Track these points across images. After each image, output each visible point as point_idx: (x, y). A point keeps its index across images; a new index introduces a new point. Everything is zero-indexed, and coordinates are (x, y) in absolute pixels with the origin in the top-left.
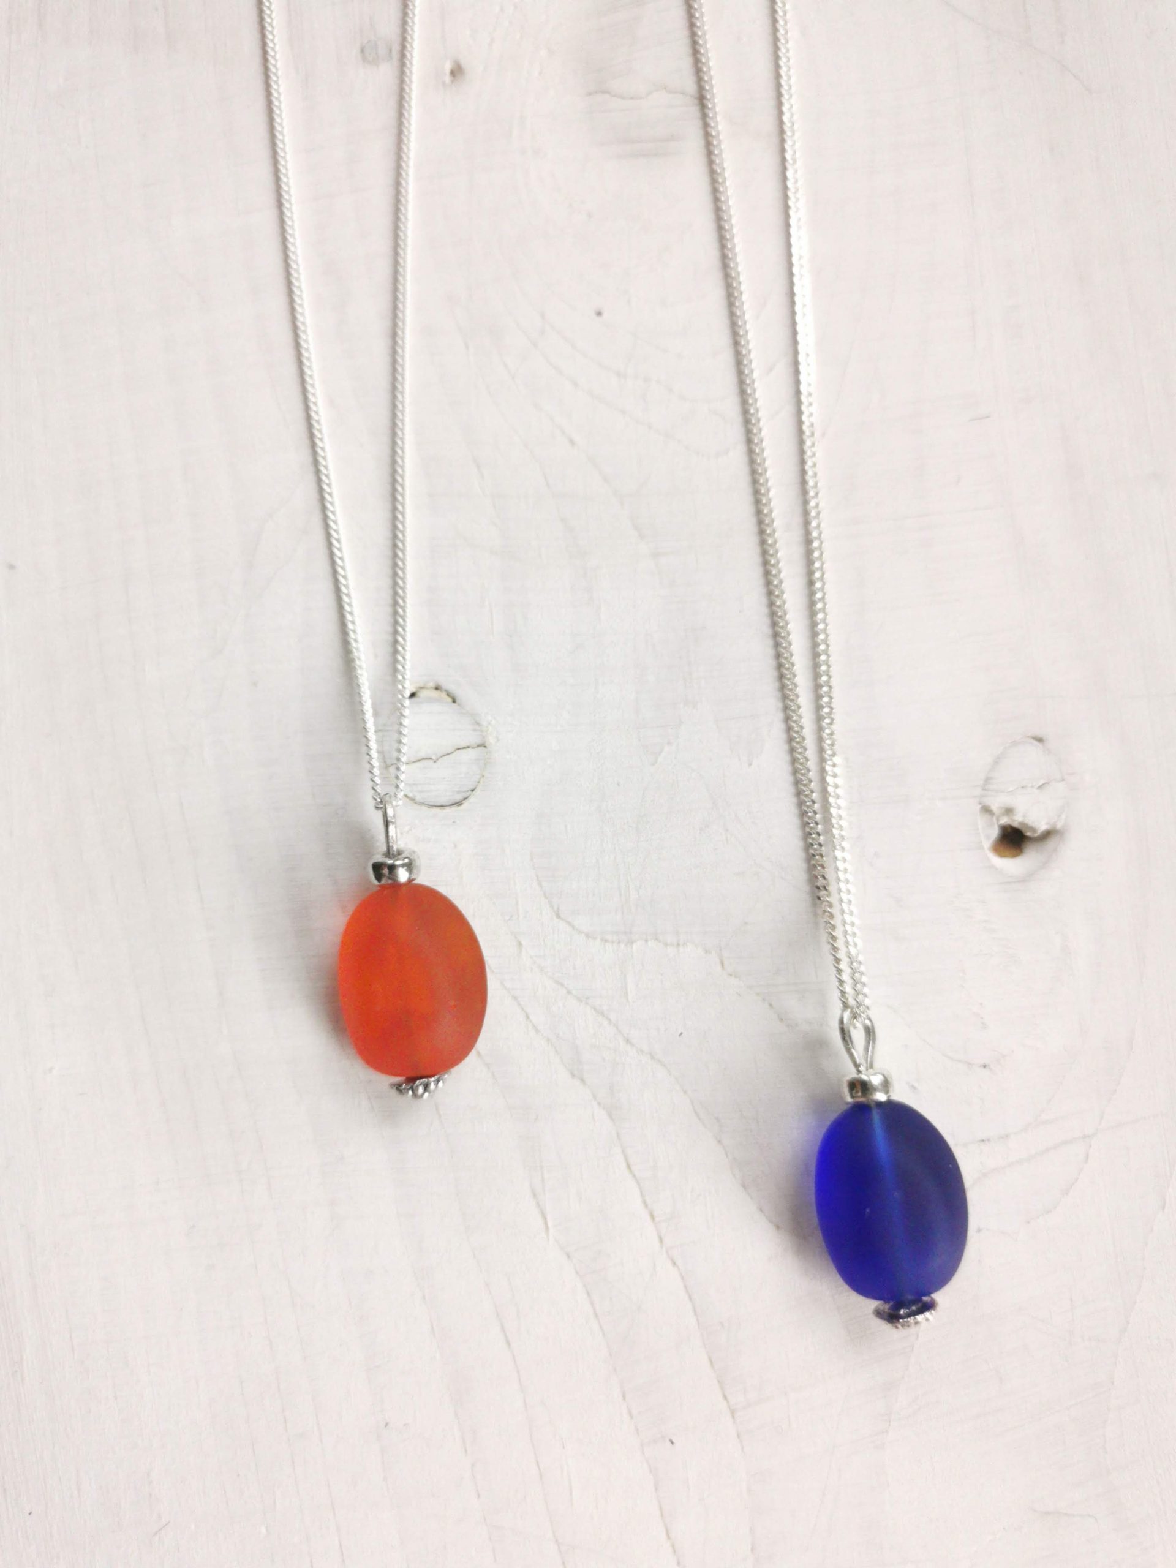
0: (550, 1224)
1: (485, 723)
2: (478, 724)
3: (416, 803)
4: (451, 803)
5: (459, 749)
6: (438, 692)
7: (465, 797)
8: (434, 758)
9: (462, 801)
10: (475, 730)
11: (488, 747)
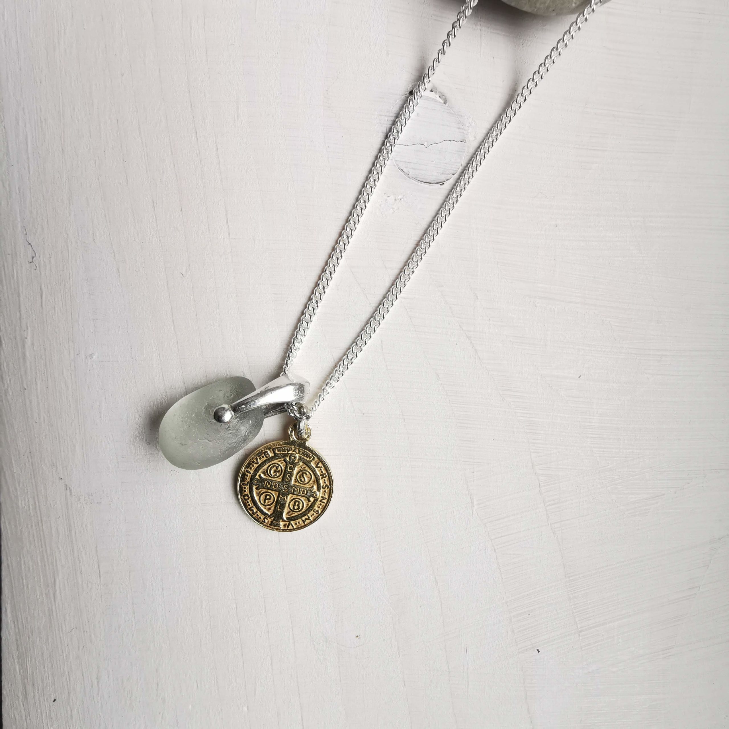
0: (475, 503)
1: (468, 125)
2: (463, 124)
3: (409, 177)
4: (436, 182)
5: (444, 141)
6: (433, 92)
7: (447, 179)
8: (426, 144)
9: (445, 181)
10: (459, 128)
11: (467, 142)
